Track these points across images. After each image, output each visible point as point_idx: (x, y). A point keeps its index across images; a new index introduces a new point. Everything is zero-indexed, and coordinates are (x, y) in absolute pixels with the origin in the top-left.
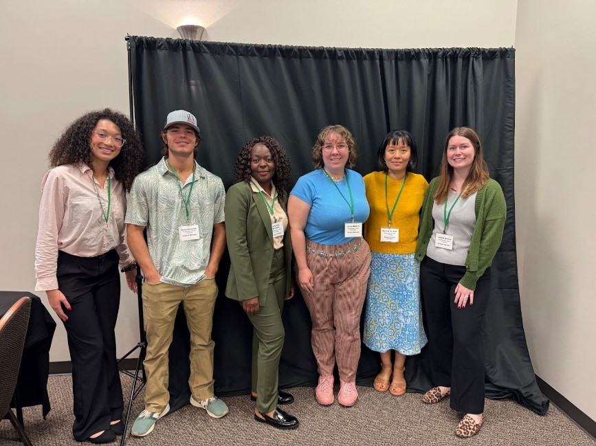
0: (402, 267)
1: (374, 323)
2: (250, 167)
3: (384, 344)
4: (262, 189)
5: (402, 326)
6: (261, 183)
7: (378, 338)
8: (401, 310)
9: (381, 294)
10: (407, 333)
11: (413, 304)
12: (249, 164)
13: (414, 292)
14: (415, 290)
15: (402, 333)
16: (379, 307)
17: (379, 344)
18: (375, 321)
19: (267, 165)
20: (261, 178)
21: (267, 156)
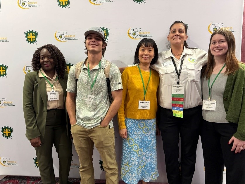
0: (146, 125)
1: (128, 165)
2: (39, 62)
3: (134, 179)
4: (45, 75)
5: (145, 164)
6: (46, 71)
7: (131, 175)
8: (144, 153)
9: (133, 145)
10: (148, 168)
11: (151, 149)
12: (38, 60)
13: (152, 140)
14: (153, 139)
15: (145, 168)
16: (132, 154)
17: (131, 179)
18: (129, 164)
19: (49, 61)
20: (46, 68)
21: (49, 56)
